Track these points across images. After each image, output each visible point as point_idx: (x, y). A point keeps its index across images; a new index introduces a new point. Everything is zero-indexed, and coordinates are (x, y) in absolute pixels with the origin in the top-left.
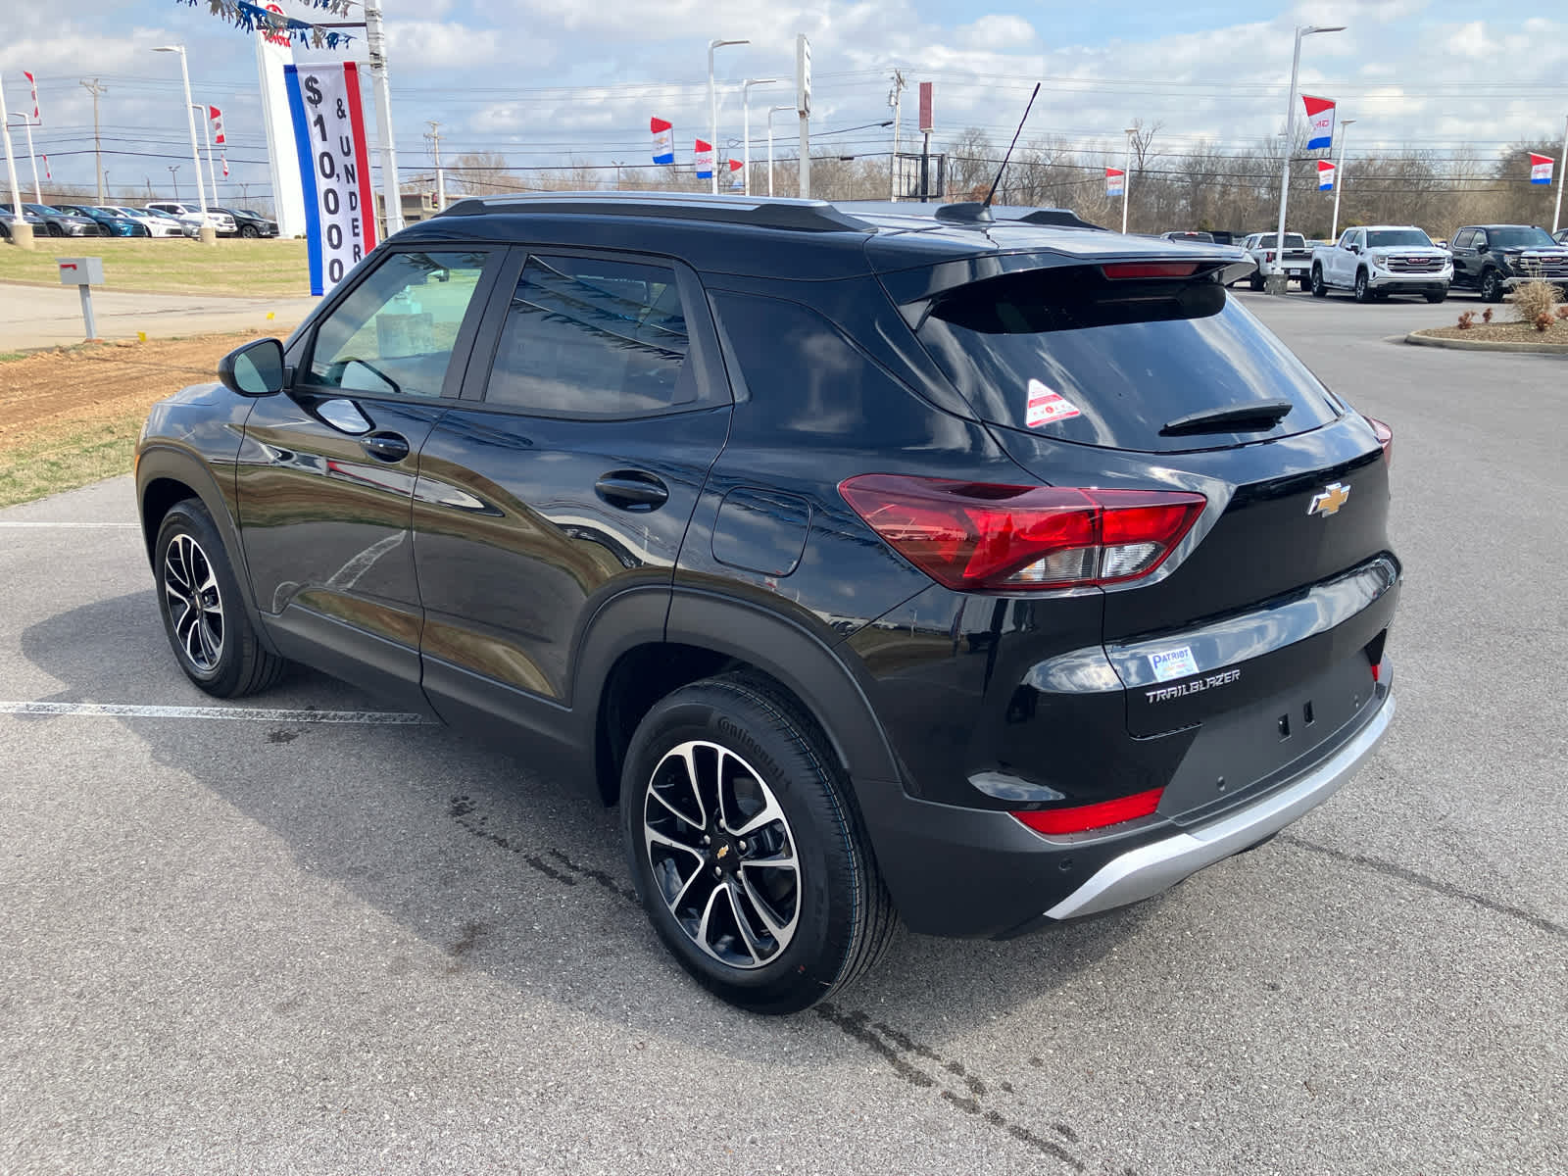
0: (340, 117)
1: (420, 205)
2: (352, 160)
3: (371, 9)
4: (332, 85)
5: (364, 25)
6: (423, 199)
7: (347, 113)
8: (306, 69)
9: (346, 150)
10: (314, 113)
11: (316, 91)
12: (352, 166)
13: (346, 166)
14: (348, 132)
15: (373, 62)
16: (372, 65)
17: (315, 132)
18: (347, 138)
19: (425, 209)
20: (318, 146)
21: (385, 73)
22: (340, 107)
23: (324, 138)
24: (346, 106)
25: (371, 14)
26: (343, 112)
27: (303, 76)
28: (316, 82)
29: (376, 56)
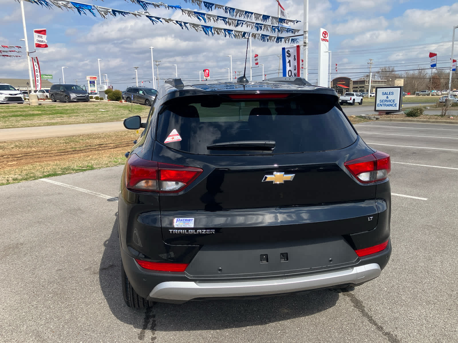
0: (295, 60)
1: (365, 83)
2: (296, 71)
3: (305, 30)
4: (293, 52)
5: (303, 35)
6: (366, 82)
7: (296, 59)
8: (287, 48)
9: (295, 69)
10: (288, 59)
11: (289, 54)
12: (296, 73)
13: (294, 73)
14: (296, 64)
15: (304, 45)
16: (304, 46)
17: (288, 64)
18: (295, 66)
19: (366, 84)
20: (288, 68)
21: (307, 47)
22: (295, 57)
23: (290, 66)
24: (296, 57)
25: (305, 32)
26: (295, 59)
27: (286, 50)
28: (289, 51)
29: (305, 43)
